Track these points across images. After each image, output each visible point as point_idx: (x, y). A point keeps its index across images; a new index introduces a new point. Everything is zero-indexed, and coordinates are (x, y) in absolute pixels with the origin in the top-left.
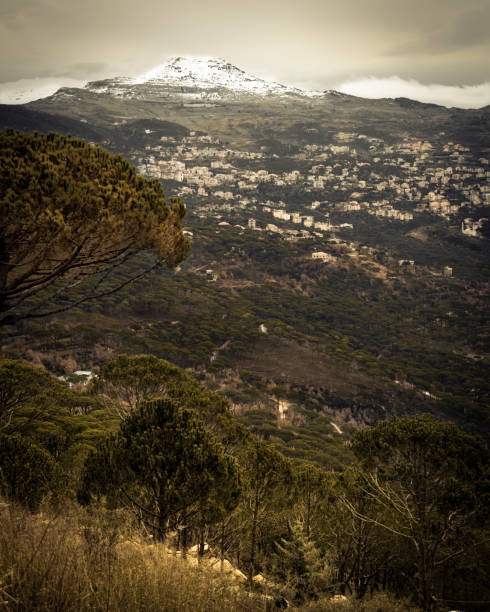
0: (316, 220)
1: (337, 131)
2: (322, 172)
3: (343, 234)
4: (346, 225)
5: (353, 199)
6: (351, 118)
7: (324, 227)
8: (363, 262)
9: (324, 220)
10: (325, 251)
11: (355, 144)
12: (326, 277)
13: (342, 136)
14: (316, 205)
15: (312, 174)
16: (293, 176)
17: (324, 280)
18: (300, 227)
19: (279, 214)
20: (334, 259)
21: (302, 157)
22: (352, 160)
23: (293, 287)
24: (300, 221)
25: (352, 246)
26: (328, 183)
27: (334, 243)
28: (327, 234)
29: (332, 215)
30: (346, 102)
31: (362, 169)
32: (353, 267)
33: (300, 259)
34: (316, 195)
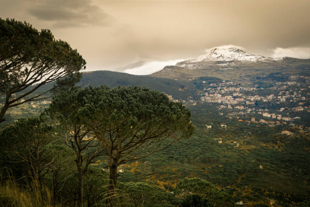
0: (283, 116)
1: (290, 75)
2: (284, 94)
3: (296, 122)
4: (297, 117)
5: (299, 106)
6: (297, 68)
7: (287, 119)
8: (307, 134)
9: (286, 116)
10: (288, 130)
11: (299, 80)
12: (289, 142)
13: (292, 77)
14: (282, 109)
15: (280, 96)
16: (271, 97)
17: (288, 143)
18: (276, 120)
19: (265, 115)
20: (292, 134)
21: (275, 88)
22: (298, 87)
23: (274, 147)
24: (275, 117)
25: (300, 127)
26: (287, 99)
27: (292, 126)
28: (288, 122)
29: (290, 113)
30: (293, 61)
31: (303, 91)
32: (301, 136)
33: (276, 134)
34: (282, 105)
